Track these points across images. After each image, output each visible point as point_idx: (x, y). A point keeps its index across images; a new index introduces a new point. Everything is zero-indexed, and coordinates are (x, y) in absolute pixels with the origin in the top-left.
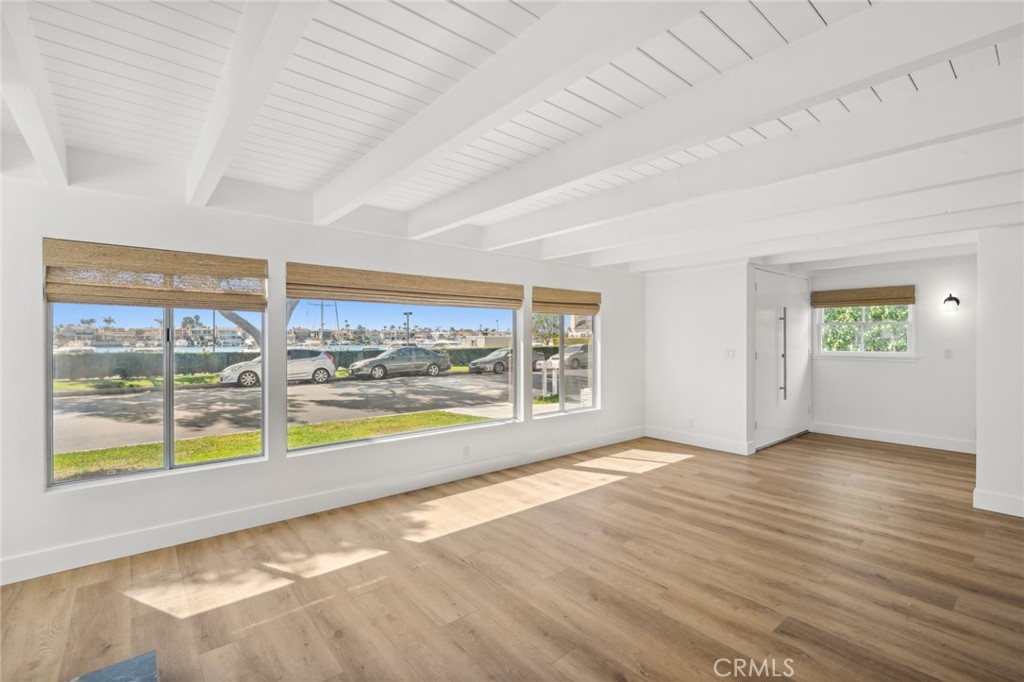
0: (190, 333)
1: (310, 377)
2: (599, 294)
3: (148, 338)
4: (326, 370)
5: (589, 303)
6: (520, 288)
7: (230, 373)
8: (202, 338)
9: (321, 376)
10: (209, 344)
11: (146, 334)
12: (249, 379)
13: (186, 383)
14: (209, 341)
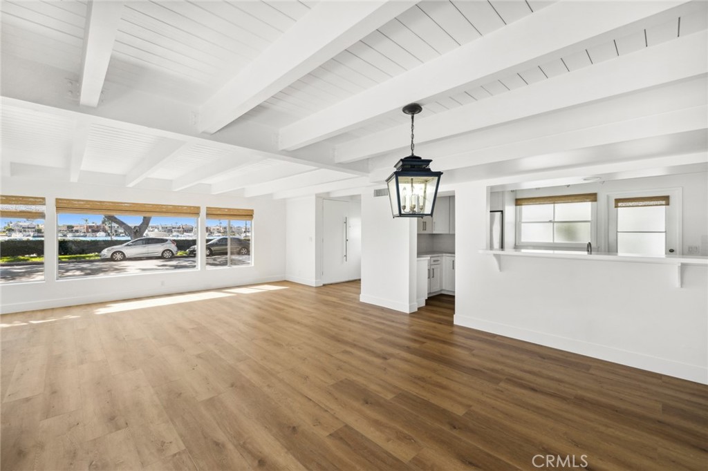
0: (107, 227)
1: (160, 255)
2: (253, 210)
3: (77, 231)
4: (171, 251)
5: (249, 215)
6: (199, 208)
7: (106, 252)
8: (116, 231)
9: (167, 255)
10: (121, 235)
11: (75, 229)
12: (119, 256)
13: (67, 260)
14: (121, 233)
